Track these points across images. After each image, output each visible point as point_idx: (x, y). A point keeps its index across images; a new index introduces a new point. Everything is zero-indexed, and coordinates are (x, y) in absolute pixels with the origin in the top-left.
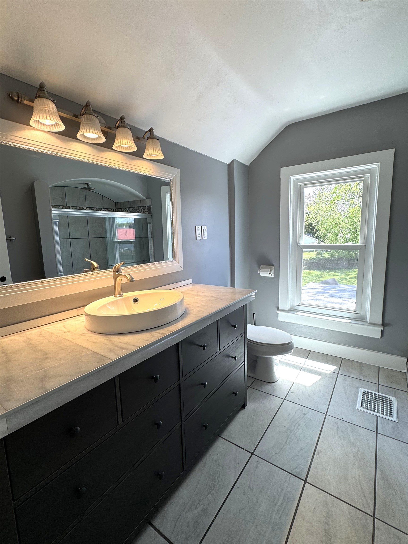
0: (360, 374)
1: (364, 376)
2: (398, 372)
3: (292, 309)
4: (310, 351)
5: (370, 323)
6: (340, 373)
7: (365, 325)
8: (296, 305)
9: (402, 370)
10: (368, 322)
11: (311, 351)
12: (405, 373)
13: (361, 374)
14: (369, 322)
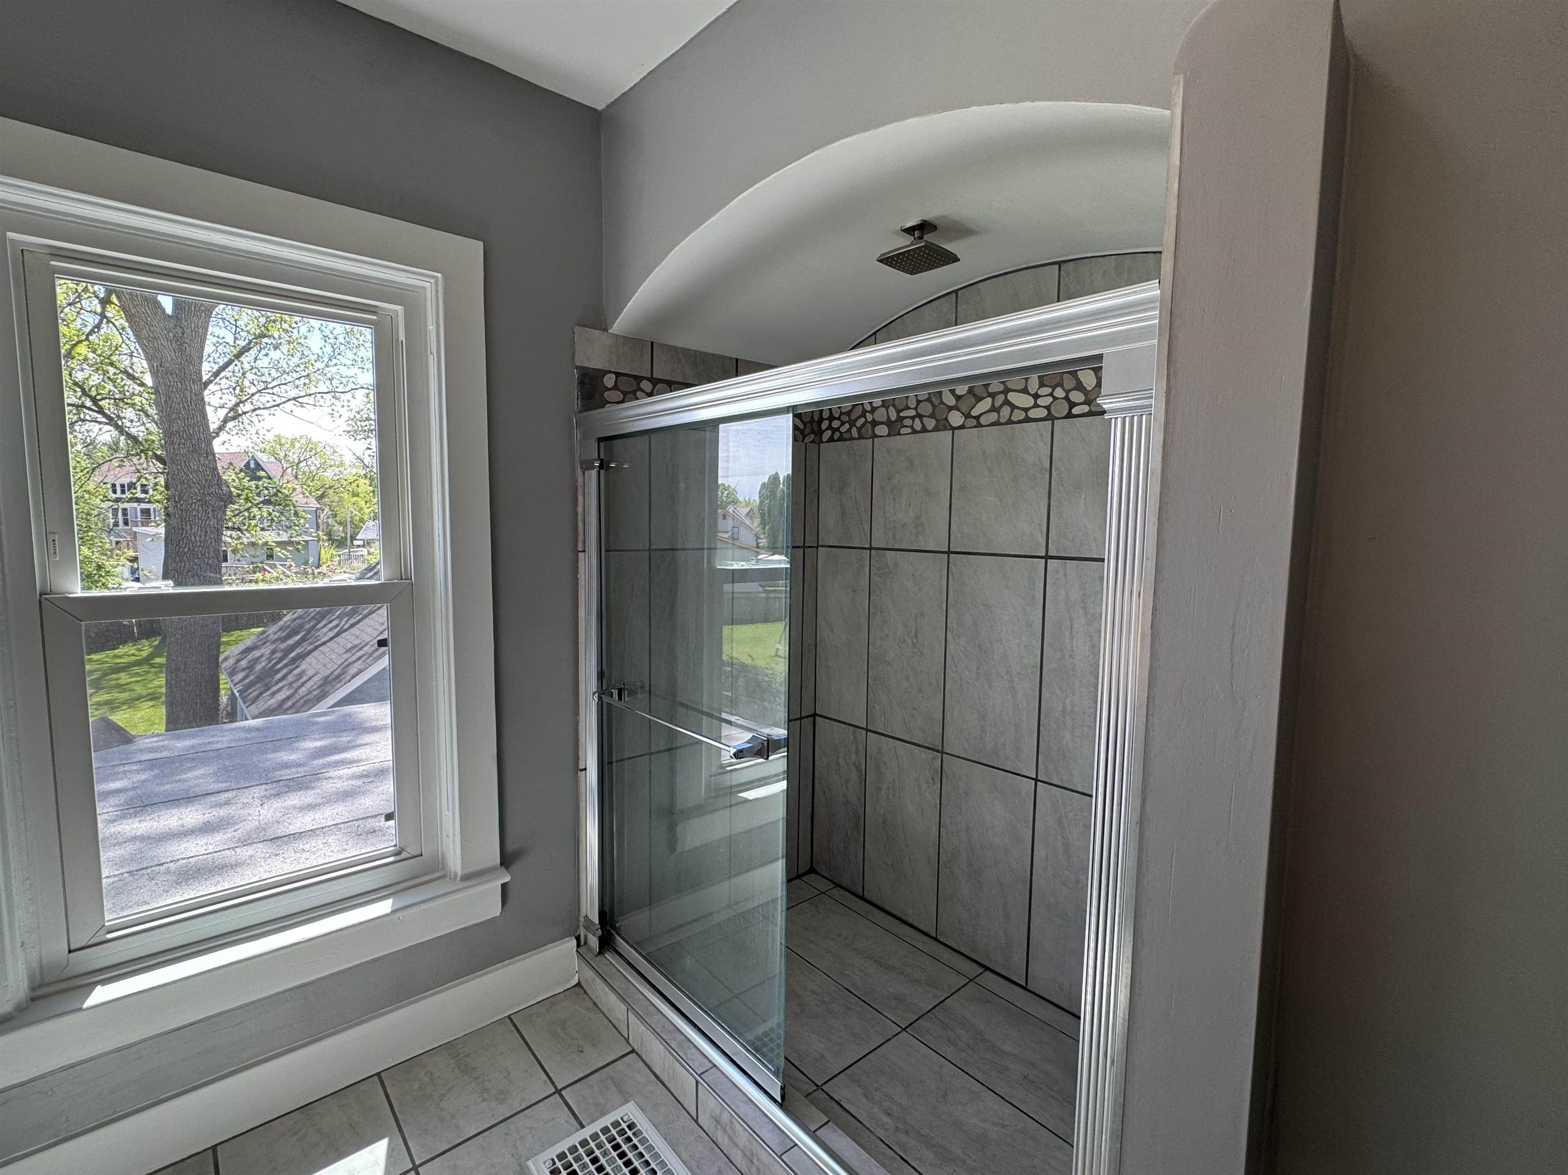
0: (484, 1100)
1: (502, 1096)
2: (562, 996)
3: (40, 986)
4: (210, 1151)
5: (466, 878)
6: (419, 1158)
7: (452, 892)
8: (72, 948)
9: (569, 981)
10: (456, 874)
11: (214, 1148)
12: (576, 989)
13: (485, 1095)
14: (460, 873)
